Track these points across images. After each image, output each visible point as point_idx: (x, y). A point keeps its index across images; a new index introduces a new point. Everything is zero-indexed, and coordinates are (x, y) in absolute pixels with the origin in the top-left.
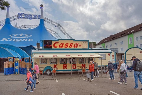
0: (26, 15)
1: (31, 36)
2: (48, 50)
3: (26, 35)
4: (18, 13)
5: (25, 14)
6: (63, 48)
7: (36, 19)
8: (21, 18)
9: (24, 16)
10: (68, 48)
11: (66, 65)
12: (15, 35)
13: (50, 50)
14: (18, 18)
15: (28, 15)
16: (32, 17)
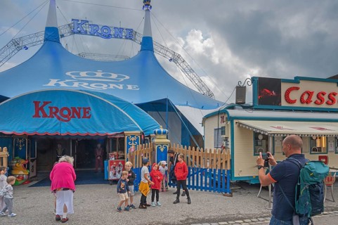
0: (95, 25)
1: (127, 77)
2: (271, 110)
3: (114, 76)
4: (73, 20)
5: (90, 23)
6: (312, 105)
7: (121, 38)
8: (79, 32)
9: (89, 30)
10: (324, 106)
11: (326, 158)
12: (83, 74)
13: (276, 110)
14: (73, 33)
15: (100, 27)
16: (112, 33)
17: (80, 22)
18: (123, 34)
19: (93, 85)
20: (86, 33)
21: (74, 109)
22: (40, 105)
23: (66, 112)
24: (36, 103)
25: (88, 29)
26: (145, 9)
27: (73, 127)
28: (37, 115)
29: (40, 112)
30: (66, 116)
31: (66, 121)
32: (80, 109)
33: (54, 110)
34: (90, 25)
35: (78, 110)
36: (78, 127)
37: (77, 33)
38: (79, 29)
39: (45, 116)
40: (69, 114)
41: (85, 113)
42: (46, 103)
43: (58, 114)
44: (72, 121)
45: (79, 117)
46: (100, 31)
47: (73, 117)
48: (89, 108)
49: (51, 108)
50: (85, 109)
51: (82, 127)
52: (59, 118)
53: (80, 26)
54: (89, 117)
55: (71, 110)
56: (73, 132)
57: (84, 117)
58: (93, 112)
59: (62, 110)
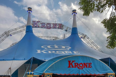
14: (33, 27)
15: (46, 24)
16: (51, 26)
17: (36, 22)
18: (57, 26)
19: (57, 52)
20: (39, 27)
21: (85, 64)
22: (71, 62)
23: (81, 65)
24: (69, 62)
25: (40, 25)
26: (73, 14)
27: (84, 71)
28: (69, 67)
29: (71, 65)
30: (81, 67)
31: (82, 69)
32: (87, 63)
33: (76, 64)
34: (41, 23)
35: (86, 64)
36: (86, 72)
37: (35, 27)
38: (36, 25)
39: (73, 67)
40: (83, 66)
41: (89, 65)
42: (73, 61)
43: (78, 66)
44: (84, 69)
45: (87, 67)
46: (46, 26)
47: (84, 67)
48: (91, 63)
49: (75, 64)
50: (89, 64)
51: (88, 72)
52: (79, 68)
53: (36, 24)
54: (91, 67)
55: (83, 64)
56: (84, 74)
57: (89, 67)
58: (92, 65)
59: (80, 64)
